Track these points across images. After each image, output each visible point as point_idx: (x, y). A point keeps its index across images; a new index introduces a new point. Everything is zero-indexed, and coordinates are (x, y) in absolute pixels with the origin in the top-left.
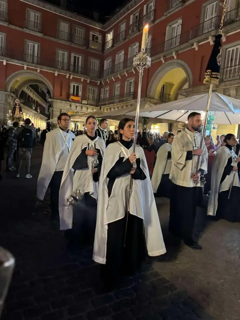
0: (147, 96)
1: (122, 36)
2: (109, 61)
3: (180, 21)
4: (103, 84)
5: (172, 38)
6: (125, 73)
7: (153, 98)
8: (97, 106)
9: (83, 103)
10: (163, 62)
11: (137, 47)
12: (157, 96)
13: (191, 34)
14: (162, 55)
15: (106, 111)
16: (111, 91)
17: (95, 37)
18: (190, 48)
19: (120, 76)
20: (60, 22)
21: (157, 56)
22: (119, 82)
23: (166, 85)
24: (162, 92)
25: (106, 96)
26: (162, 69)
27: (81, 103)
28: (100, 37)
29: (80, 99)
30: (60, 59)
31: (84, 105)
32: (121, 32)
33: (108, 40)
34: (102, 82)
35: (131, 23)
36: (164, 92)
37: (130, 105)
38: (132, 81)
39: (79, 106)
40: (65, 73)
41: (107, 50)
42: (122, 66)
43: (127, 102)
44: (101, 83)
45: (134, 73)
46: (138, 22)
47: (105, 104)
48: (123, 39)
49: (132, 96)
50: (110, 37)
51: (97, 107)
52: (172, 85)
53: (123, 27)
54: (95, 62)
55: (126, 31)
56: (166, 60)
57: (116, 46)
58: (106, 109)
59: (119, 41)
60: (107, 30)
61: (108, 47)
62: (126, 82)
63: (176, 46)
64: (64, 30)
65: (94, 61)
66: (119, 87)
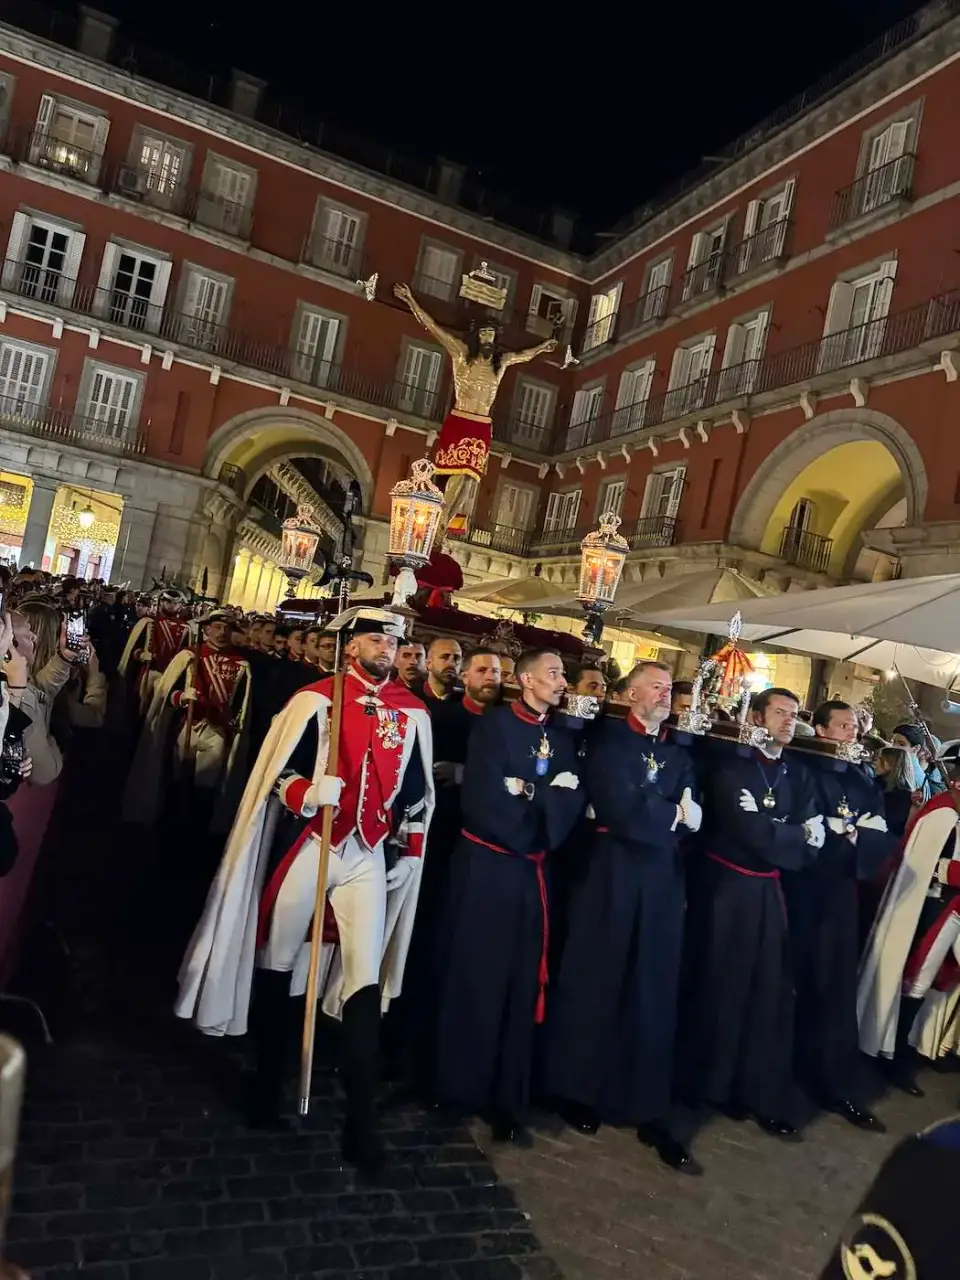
0: (731, 538)
1: (653, 306)
2: (592, 393)
3: (889, 267)
4: (562, 477)
5: (851, 329)
6: (651, 444)
7: (757, 550)
8: (528, 554)
9: (474, 539)
10: (809, 413)
11: (707, 352)
12: (771, 541)
13: (930, 319)
14: (805, 386)
15: (557, 577)
16: (587, 504)
17: (550, 303)
18: (927, 370)
19: (628, 452)
20: (430, 248)
21: (785, 391)
22: (625, 476)
23: (811, 502)
24: (795, 526)
25: (566, 523)
26: (802, 441)
27: (469, 541)
28: (569, 304)
29: (465, 527)
30: (411, 375)
31: (479, 549)
32: (649, 290)
33: (598, 319)
34: (557, 469)
35: (692, 262)
36: (804, 528)
37: (657, 563)
38: (676, 475)
39: (458, 552)
40: (424, 429)
41: (588, 355)
42: (640, 414)
43: (648, 552)
44: (552, 472)
45: (687, 445)
46: (719, 259)
47: (560, 553)
48: (658, 317)
49: (666, 532)
50: (606, 306)
51: (524, 561)
52: (836, 504)
53: (660, 273)
54: (538, 395)
55: (673, 289)
56: (819, 408)
57: (625, 341)
58: (560, 568)
59: (641, 323)
60: (596, 281)
61: (595, 344)
62: (650, 478)
63: (867, 357)
64: (440, 274)
65: (535, 389)
66: (619, 495)
